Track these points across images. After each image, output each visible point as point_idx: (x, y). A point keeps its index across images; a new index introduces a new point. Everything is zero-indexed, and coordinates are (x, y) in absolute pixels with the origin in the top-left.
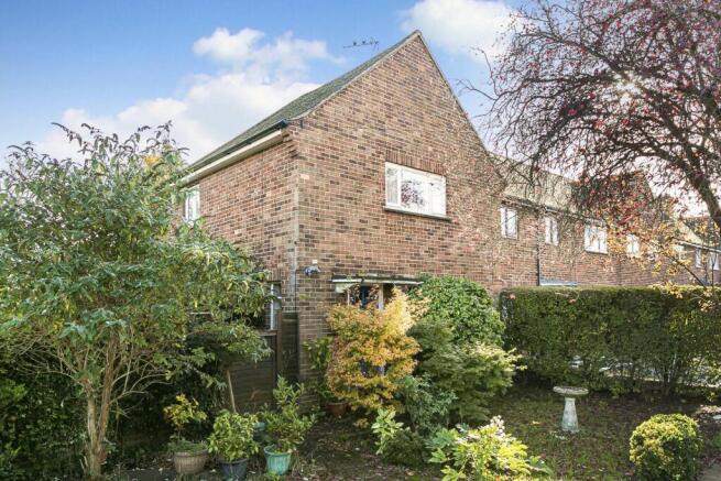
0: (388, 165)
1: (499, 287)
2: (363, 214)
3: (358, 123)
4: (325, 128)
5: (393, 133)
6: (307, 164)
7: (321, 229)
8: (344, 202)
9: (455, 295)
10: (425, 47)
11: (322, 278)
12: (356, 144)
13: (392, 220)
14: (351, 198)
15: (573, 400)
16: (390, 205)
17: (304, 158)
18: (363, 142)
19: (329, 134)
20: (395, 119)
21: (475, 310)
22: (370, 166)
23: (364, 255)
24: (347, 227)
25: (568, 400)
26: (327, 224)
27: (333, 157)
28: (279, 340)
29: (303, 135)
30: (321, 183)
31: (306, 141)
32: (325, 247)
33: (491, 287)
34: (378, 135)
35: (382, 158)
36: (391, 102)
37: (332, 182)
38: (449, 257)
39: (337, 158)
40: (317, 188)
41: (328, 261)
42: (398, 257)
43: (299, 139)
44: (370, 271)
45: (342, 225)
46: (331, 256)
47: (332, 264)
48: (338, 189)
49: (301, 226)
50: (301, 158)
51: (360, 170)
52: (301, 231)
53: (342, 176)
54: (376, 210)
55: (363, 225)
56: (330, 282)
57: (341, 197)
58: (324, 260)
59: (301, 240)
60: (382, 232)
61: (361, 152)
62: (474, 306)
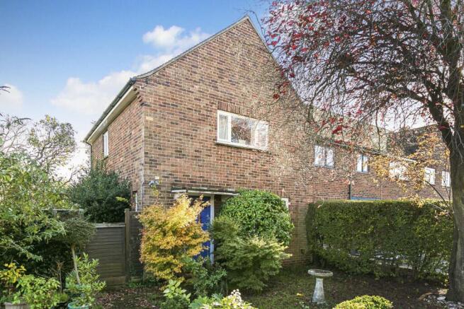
0: (220, 112)
1: (310, 201)
2: (198, 146)
3: (195, 81)
4: (167, 84)
5: (225, 90)
6: (151, 109)
7: (163, 155)
8: (181, 137)
9: (255, 203)
10: (253, 28)
11: (163, 189)
12: (192, 96)
13: (222, 151)
14: (188, 135)
15: (322, 280)
16: (220, 140)
17: (149, 106)
18: (198, 95)
19: (170, 89)
20: (226, 79)
21: (267, 213)
22: (205, 113)
23: (198, 175)
24: (184, 155)
25: (317, 279)
26: (166, 153)
27: (172, 105)
28: (128, 230)
29: (148, 89)
30: (163, 123)
31: (151, 94)
32: (166, 168)
33: (304, 200)
34: (211, 91)
35: (214, 107)
36: (223, 67)
37: (172, 123)
38: (269, 178)
39: (177, 106)
40: (160, 127)
41: (168, 177)
42: (227, 177)
43: (145, 92)
44: (203, 186)
45: (180, 153)
46: (170, 174)
47: (171, 180)
48: (177, 128)
49: (146, 153)
50: (146, 105)
51: (196, 115)
52: (145, 157)
53: (181, 119)
54: (209, 144)
55: (198, 154)
56: (170, 192)
57: (179, 133)
58: (165, 177)
59: (146, 163)
60: (213, 159)
61: (197, 102)
62: (268, 210)
